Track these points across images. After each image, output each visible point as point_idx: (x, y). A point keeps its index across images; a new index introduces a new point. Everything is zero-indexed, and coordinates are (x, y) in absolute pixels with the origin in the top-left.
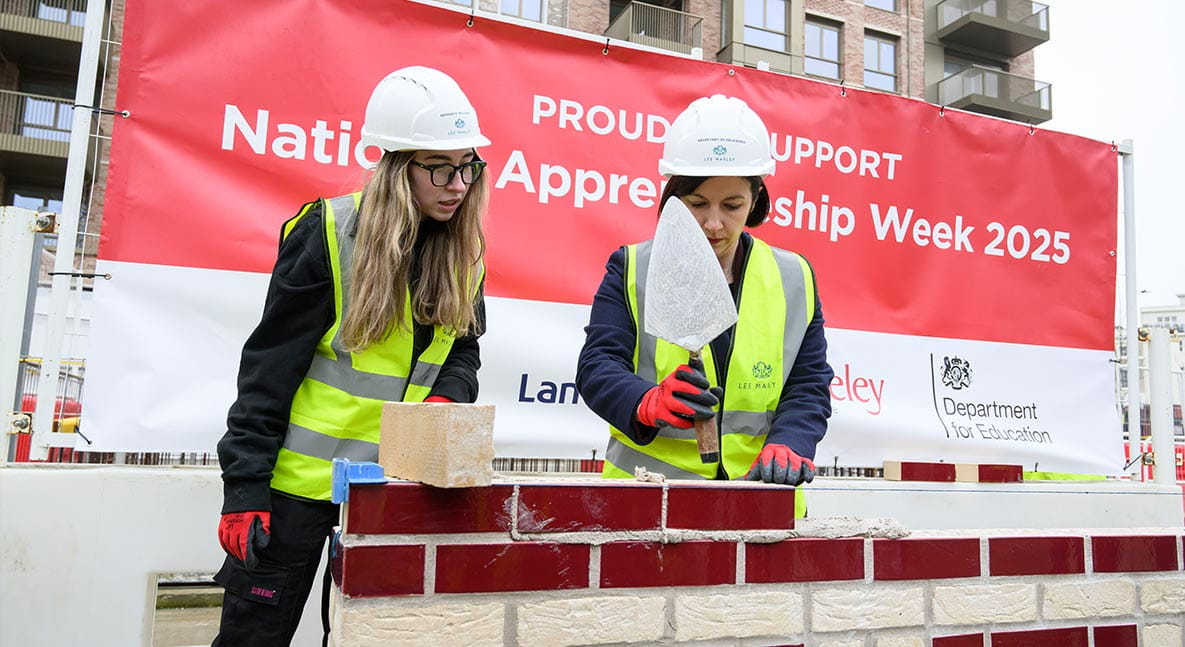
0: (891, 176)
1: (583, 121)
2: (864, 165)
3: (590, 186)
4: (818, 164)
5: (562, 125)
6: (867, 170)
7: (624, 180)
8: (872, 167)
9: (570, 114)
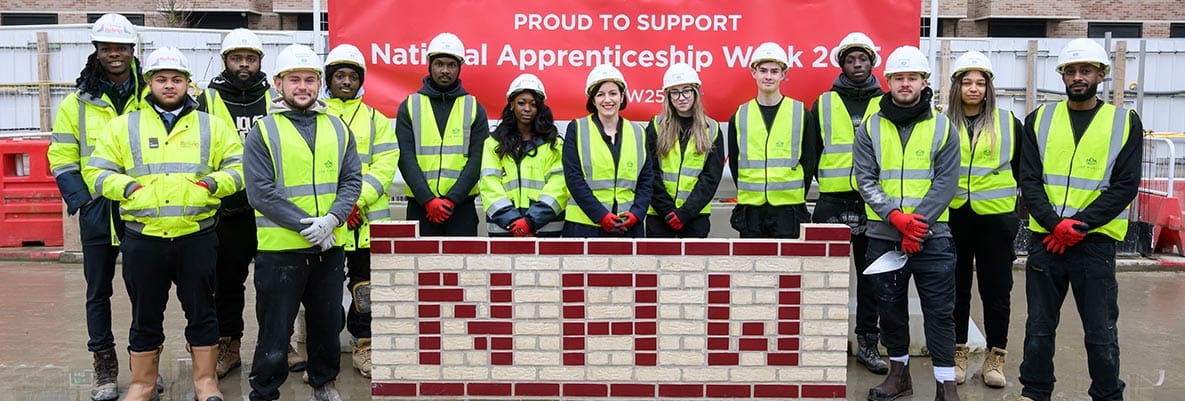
0: (735, 28)
1: (542, 24)
2: (716, 24)
3: (547, 58)
4: (684, 28)
5: (531, 27)
6: (719, 27)
7: (566, 52)
8: (722, 25)
9: (534, 21)
